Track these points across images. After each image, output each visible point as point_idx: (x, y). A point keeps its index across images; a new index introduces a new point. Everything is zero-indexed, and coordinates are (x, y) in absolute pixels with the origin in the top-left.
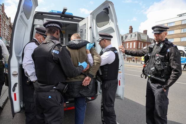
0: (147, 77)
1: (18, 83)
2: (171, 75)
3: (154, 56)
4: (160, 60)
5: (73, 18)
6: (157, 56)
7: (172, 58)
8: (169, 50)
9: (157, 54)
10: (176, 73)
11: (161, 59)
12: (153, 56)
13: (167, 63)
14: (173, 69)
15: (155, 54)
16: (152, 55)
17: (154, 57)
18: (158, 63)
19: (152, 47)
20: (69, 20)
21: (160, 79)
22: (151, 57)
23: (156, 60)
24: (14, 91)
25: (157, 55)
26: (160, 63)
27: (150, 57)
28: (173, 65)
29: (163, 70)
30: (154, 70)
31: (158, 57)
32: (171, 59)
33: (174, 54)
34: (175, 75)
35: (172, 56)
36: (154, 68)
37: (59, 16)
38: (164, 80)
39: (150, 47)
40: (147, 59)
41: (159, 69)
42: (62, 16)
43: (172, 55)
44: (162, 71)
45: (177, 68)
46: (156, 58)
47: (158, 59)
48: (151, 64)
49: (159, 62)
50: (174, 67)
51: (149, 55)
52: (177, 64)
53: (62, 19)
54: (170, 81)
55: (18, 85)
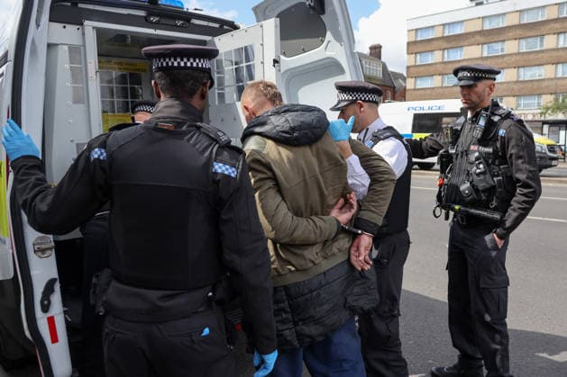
0: (451, 213)
1: (57, 277)
2: (515, 198)
3: (466, 152)
4: (482, 160)
5: (189, 21)
6: (475, 151)
7: (513, 151)
8: (502, 132)
9: (474, 144)
10: (526, 191)
11: (484, 158)
12: (462, 153)
13: (502, 167)
14: (518, 181)
15: (469, 146)
16: (460, 149)
17: (467, 155)
18: (478, 168)
19: (459, 128)
20: (176, 26)
21: (485, 214)
22: (457, 155)
23: (472, 163)
24: (45, 308)
25: (472, 147)
26: (483, 170)
27: (455, 156)
28: (517, 172)
29: (493, 187)
30: (468, 189)
31: (477, 154)
32: (511, 155)
33: (517, 140)
34: (524, 198)
35: (513, 147)
36: (468, 184)
37: (142, 13)
38: (497, 216)
39: (451, 128)
40: (446, 162)
41: (481, 186)
42: (150, 14)
43: (513, 143)
44: (491, 191)
45: (527, 178)
46: (473, 157)
47: (477, 159)
48: (459, 175)
49: (481, 166)
50: (522, 176)
51: (450, 152)
52: (528, 167)
53: (151, 22)
54: (511, 215)
55: (57, 287)
